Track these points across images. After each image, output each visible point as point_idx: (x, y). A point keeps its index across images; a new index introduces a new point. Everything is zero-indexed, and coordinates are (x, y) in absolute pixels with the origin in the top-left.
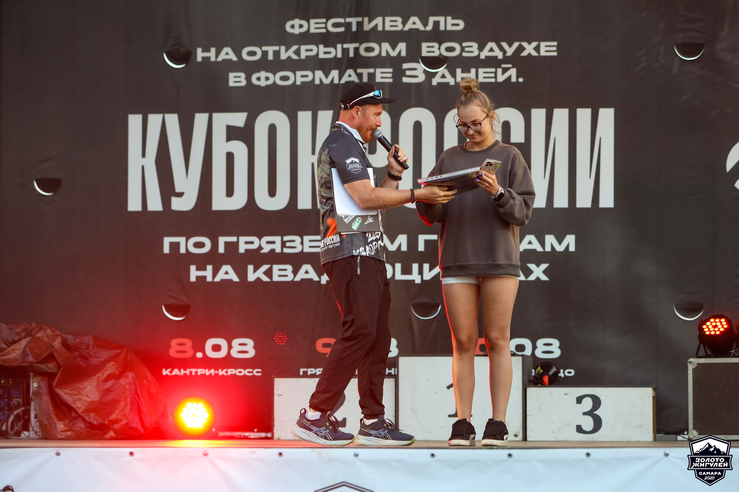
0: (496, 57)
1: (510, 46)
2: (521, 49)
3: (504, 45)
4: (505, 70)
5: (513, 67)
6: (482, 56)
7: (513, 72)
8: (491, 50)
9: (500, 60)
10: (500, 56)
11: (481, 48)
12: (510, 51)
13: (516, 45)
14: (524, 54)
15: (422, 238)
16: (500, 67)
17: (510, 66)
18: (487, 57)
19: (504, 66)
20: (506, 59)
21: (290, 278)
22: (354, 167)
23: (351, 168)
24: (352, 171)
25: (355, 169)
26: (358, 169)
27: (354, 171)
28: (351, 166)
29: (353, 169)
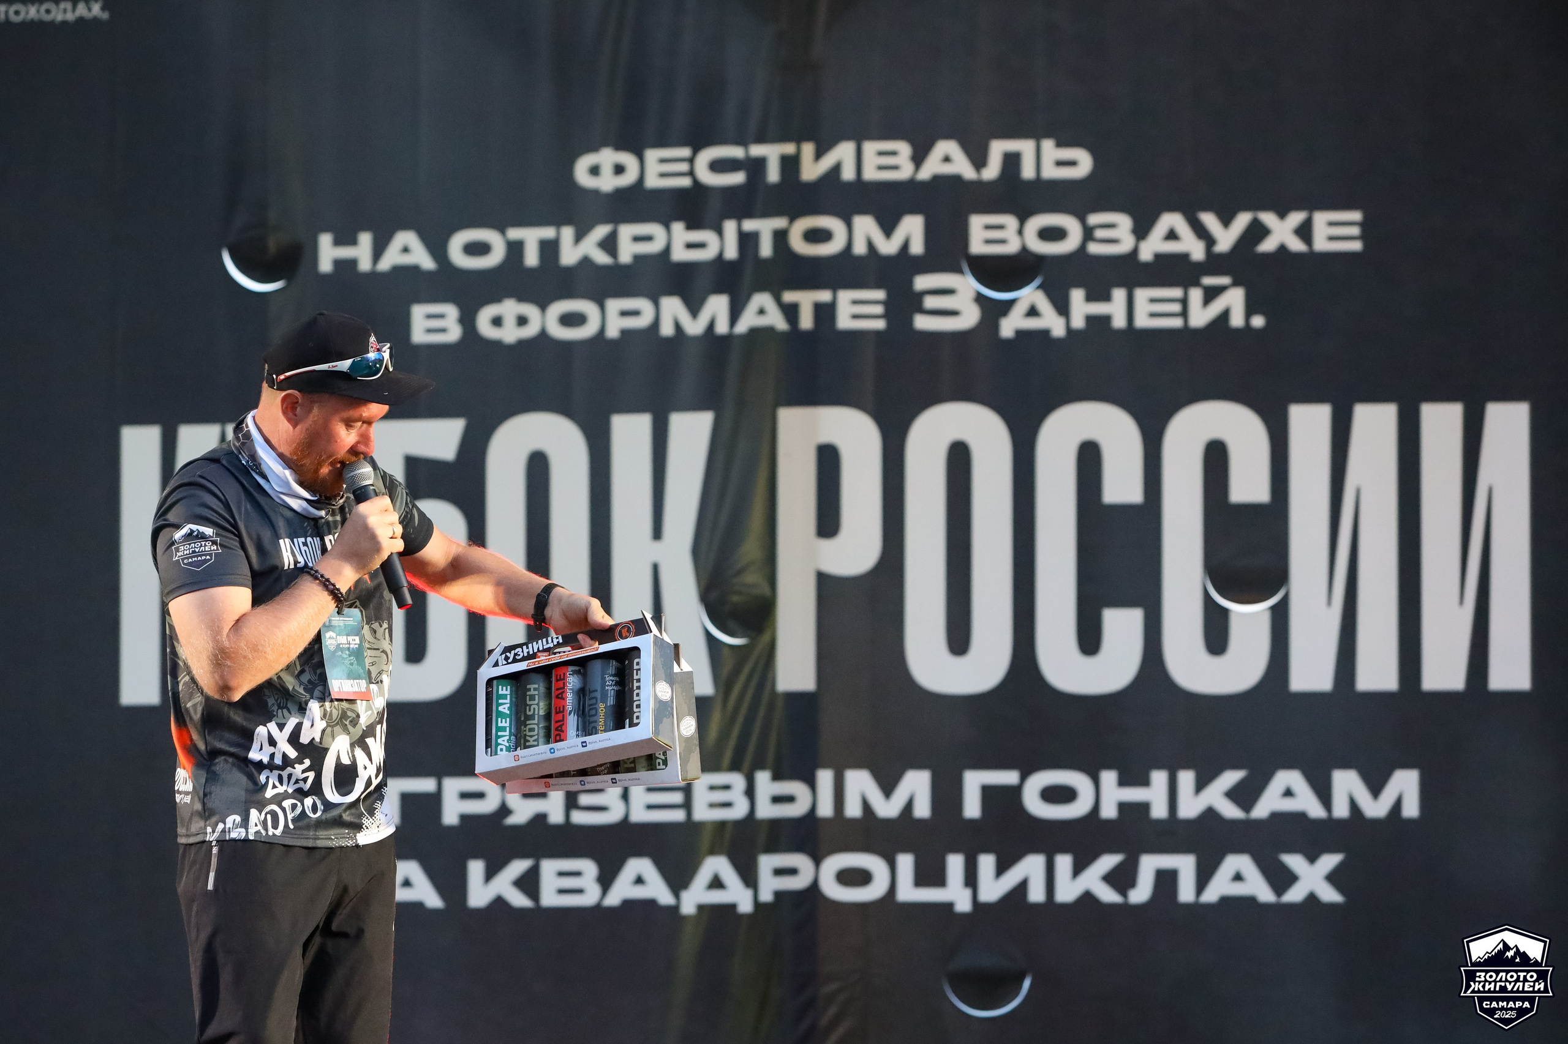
0: (1184, 257)
1: (1226, 221)
2: (1257, 232)
3: (1209, 219)
4: (1211, 294)
5: (1236, 283)
6: (1147, 252)
7: (1234, 300)
8: (1172, 235)
9: (1198, 265)
10: (1197, 251)
11: (1141, 231)
12: (1226, 238)
13: (1242, 220)
14: (1268, 246)
15: (974, 782)
16: (1197, 283)
17: (1225, 280)
18: (1159, 257)
19: (1208, 281)
20: (1215, 263)
21: (591, 896)
22: (191, 550)
23: (182, 556)
24: (184, 564)
25: (194, 557)
26: (203, 558)
27: (190, 564)
28: (184, 550)
29: (188, 558)
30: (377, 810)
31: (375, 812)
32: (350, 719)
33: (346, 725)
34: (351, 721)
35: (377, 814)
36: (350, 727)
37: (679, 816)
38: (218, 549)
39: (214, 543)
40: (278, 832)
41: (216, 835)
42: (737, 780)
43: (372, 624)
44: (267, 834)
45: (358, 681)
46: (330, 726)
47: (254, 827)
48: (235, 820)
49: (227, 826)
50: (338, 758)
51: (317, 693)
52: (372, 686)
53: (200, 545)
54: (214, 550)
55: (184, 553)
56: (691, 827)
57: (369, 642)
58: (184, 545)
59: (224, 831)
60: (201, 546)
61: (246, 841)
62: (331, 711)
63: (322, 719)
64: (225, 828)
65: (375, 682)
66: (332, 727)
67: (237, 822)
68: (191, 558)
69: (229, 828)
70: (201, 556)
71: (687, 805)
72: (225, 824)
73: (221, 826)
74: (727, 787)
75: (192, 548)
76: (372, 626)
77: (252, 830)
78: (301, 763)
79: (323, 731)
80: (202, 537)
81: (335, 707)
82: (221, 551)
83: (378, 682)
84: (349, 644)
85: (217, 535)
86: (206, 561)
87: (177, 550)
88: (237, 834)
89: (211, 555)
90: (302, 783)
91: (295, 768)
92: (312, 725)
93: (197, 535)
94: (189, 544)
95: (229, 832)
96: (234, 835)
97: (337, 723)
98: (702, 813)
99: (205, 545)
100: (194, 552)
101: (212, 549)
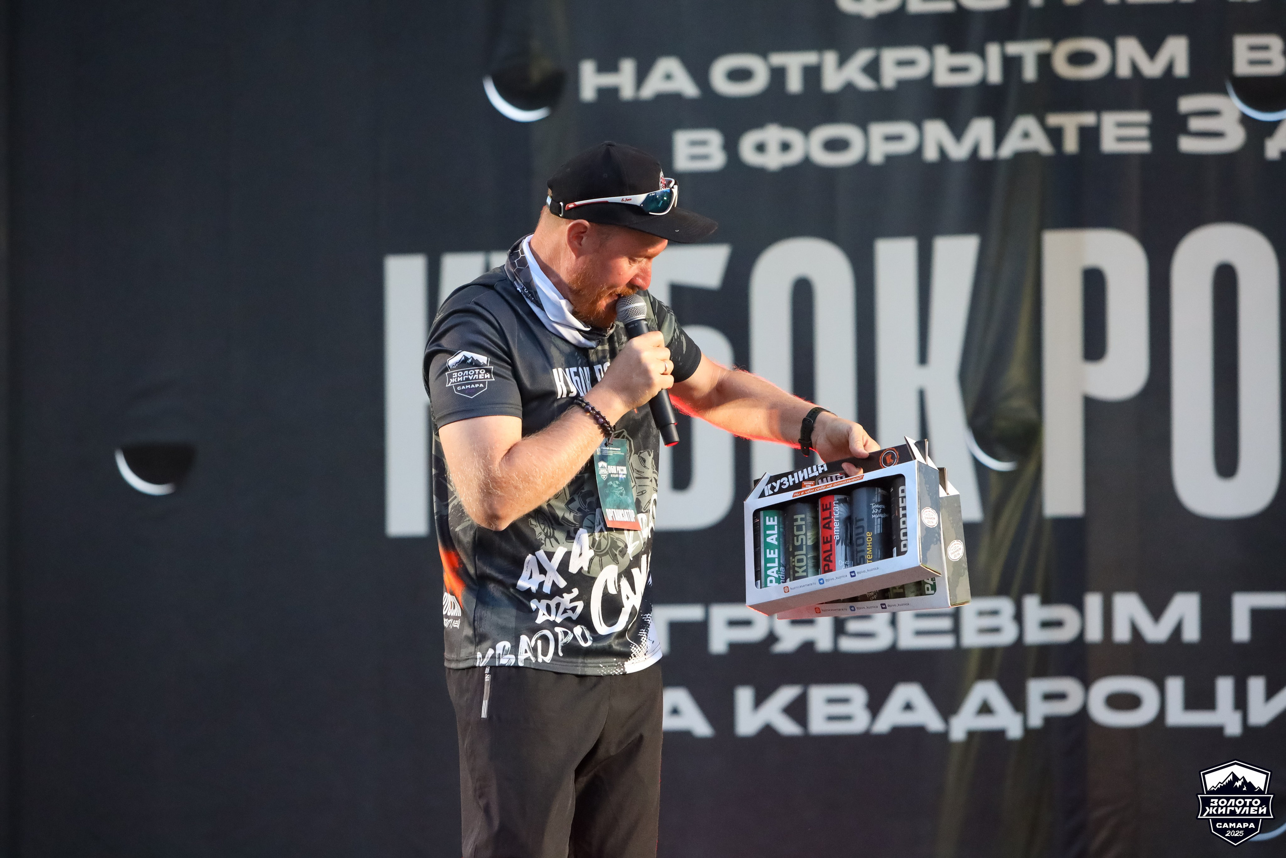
21: (859, 723)
22: (464, 377)
23: (455, 382)
24: (457, 391)
25: (468, 384)
26: (477, 385)
27: (462, 391)
28: (458, 377)
29: (461, 385)
30: (643, 638)
31: (642, 640)
32: (620, 549)
33: (616, 555)
34: (620, 551)
35: (644, 641)
36: (619, 557)
37: (947, 642)
38: (491, 378)
39: (488, 371)
40: (548, 659)
41: (486, 660)
42: (1006, 606)
43: (641, 453)
44: (537, 661)
45: (627, 511)
46: (598, 555)
47: (524, 654)
48: (504, 646)
49: (497, 652)
50: (606, 588)
51: (586, 522)
52: (640, 516)
53: (473, 372)
54: (487, 378)
55: (457, 380)
56: (959, 653)
57: (638, 471)
58: (458, 372)
59: (493, 657)
60: (475, 374)
61: (516, 667)
62: (600, 540)
63: (590, 548)
64: (495, 654)
65: (644, 511)
66: (601, 556)
67: (507, 648)
68: (465, 385)
69: (500, 654)
70: (474, 383)
71: (956, 631)
72: (495, 649)
73: (491, 652)
74: (995, 613)
75: (466, 375)
76: (641, 455)
77: (522, 656)
78: (570, 592)
79: (591, 560)
80: (476, 364)
81: (604, 536)
82: (494, 380)
83: (647, 512)
84: (618, 474)
85: (491, 363)
86: (479, 389)
87: (451, 376)
88: (507, 660)
89: (484, 383)
90: (570, 612)
91: (563, 597)
92: (581, 555)
93: (471, 363)
94: (463, 371)
95: (499, 658)
96: (503, 661)
97: (607, 553)
98: (971, 638)
99: (479, 373)
100: (467, 379)
101: (486, 377)
